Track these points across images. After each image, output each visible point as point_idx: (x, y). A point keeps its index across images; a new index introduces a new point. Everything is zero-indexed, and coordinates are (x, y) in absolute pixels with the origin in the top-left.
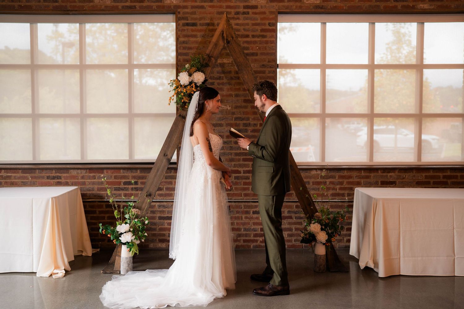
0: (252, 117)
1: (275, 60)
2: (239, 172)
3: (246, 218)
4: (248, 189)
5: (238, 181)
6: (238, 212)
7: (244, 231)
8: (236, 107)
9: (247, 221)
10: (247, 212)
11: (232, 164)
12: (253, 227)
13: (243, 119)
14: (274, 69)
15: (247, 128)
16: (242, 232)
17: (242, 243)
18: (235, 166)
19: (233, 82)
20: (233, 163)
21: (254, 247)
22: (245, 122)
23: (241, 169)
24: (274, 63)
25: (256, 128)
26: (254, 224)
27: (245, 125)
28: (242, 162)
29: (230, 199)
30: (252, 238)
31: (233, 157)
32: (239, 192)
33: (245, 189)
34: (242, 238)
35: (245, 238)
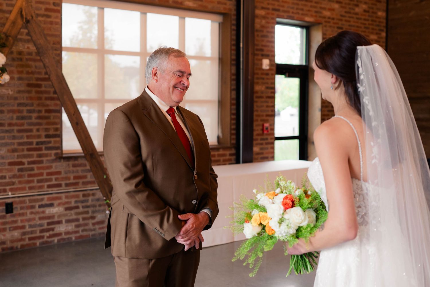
0: (36, 102)
1: (60, 42)
2: (22, 163)
3: (32, 213)
4: (33, 181)
5: (22, 173)
6: (22, 208)
7: (29, 228)
8: (19, 92)
9: (33, 216)
10: (33, 207)
11: (14, 156)
12: (39, 222)
13: (26, 105)
14: (59, 52)
15: (31, 114)
16: (27, 229)
17: (27, 242)
18: (18, 157)
19: (16, 63)
20: (16, 154)
21: (41, 244)
22: (29, 108)
23: (25, 160)
24: (58, 46)
25: (41, 114)
26: (40, 219)
27: (29, 111)
28: (26, 153)
29: (14, 194)
30: (38, 234)
31: (16, 146)
32: (23, 185)
33: (29, 182)
34: (27, 236)
35: (30, 236)
